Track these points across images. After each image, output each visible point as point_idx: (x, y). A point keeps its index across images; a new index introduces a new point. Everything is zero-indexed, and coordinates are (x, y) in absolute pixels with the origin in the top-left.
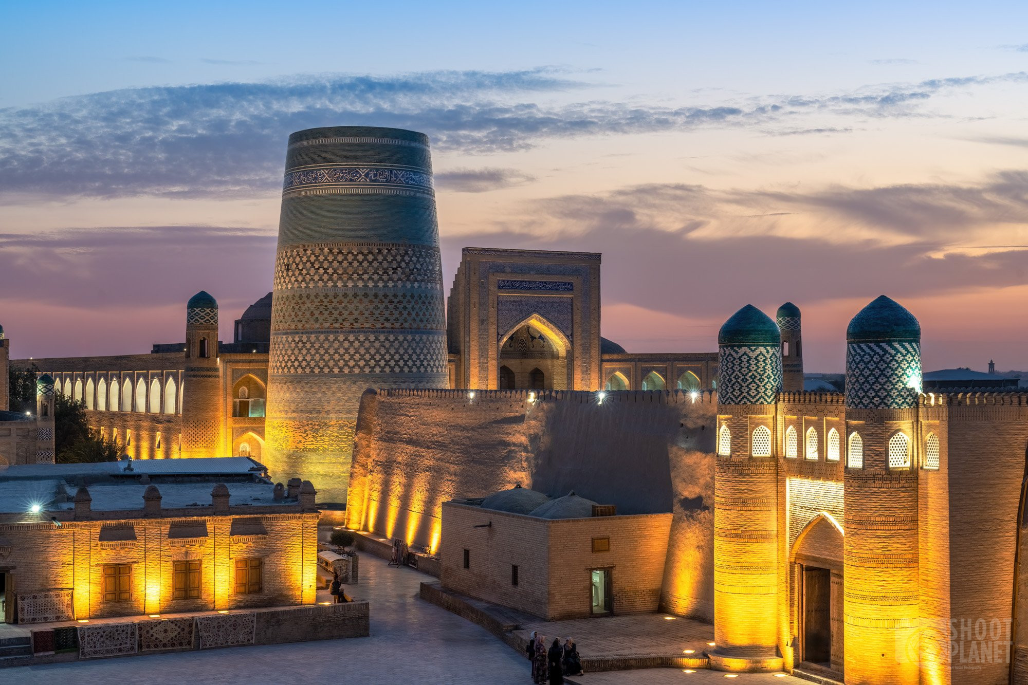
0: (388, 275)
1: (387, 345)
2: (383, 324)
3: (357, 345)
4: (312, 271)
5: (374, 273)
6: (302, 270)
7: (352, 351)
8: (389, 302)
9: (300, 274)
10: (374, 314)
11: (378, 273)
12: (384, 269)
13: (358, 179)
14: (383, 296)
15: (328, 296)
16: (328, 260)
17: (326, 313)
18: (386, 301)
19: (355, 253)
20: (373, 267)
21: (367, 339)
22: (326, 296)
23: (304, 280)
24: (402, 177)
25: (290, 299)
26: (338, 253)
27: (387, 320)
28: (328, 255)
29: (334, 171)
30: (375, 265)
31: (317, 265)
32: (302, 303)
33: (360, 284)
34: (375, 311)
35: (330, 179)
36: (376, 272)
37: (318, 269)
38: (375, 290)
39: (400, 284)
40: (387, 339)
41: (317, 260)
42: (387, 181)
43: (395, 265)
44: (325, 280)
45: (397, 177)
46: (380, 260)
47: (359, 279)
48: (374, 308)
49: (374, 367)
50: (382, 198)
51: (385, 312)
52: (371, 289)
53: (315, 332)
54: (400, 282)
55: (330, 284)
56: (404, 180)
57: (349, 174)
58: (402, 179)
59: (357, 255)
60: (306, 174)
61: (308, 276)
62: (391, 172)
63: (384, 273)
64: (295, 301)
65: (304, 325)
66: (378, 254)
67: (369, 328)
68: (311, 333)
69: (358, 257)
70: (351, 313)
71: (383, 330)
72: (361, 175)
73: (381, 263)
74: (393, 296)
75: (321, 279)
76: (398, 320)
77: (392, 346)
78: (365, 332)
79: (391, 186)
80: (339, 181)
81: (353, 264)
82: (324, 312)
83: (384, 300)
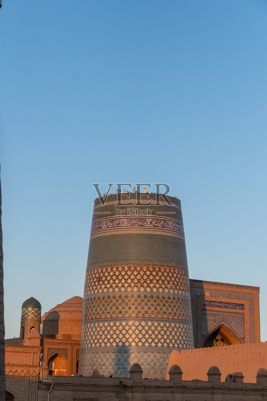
0: (165, 285)
1: (165, 329)
2: (162, 315)
3: (147, 328)
4: (117, 281)
5: (156, 283)
6: (110, 280)
7: (144, 332)
8: (166, 302)
9: (109, 283)
10: (157, 309)
11: (159, 283)
12: (162, 281)
13: (146, 225)
14: (162, 298)
15: (128, 297)
16: (127, 274)
17: (127, 308)
18: (164, 301)
19: (145, 270)
20: (156, 279)
21: (153, 325)
22: (126, 297)
23: (111, 287)
24: (171, 225)
25: (101, 299)
26: (134, 270)
27: (165, 313)
28: (128, 271)
29: (131, 219)
30: (157, 278)
31: (120, 277)
32: (110, 301)
33: (148, 289)
34: (157, 307)
35: (128, 224)
36: (158, 282)
37: (121, 280)
38: (157, 293)
39: (171, 291)
40: (165, 325)
41: (120, 274)
42: (163, 227)
43: (168, 278)
44: (126, 287)
45: (168, 225)
46: (160, 275)
47: (147, 287)
48: (157, 305)
49: (157, 343)
50: (160, 237)
51: (163, 308)
52: (155, 293)
53: (119, 320)
54: (171, 290)
55: (129, 289)
56: (172, 227)
57: (140, 222)
58: (171, 226)
59: (146, 272)
60: (112, 221)
61: (114, 284)
62: (165, 222)
63: (162, 283)
64: (104, 301)
65: (111, 315)
66: (159, 271)
67: (154, 318)
68: (117, 320)
69: (147, 273)
70: (143, 308)
71: (162, 320)
72: (147, 223)
73: (160, 277)
74: (168, 298)
75: (123, 286)
76: (171, 314)
77: (168, 330)
78: (152, 320)
79: (165, 230)
80: (134, 226)
81: (144, 277)
82: (125, 307)
83: (163, 300)
